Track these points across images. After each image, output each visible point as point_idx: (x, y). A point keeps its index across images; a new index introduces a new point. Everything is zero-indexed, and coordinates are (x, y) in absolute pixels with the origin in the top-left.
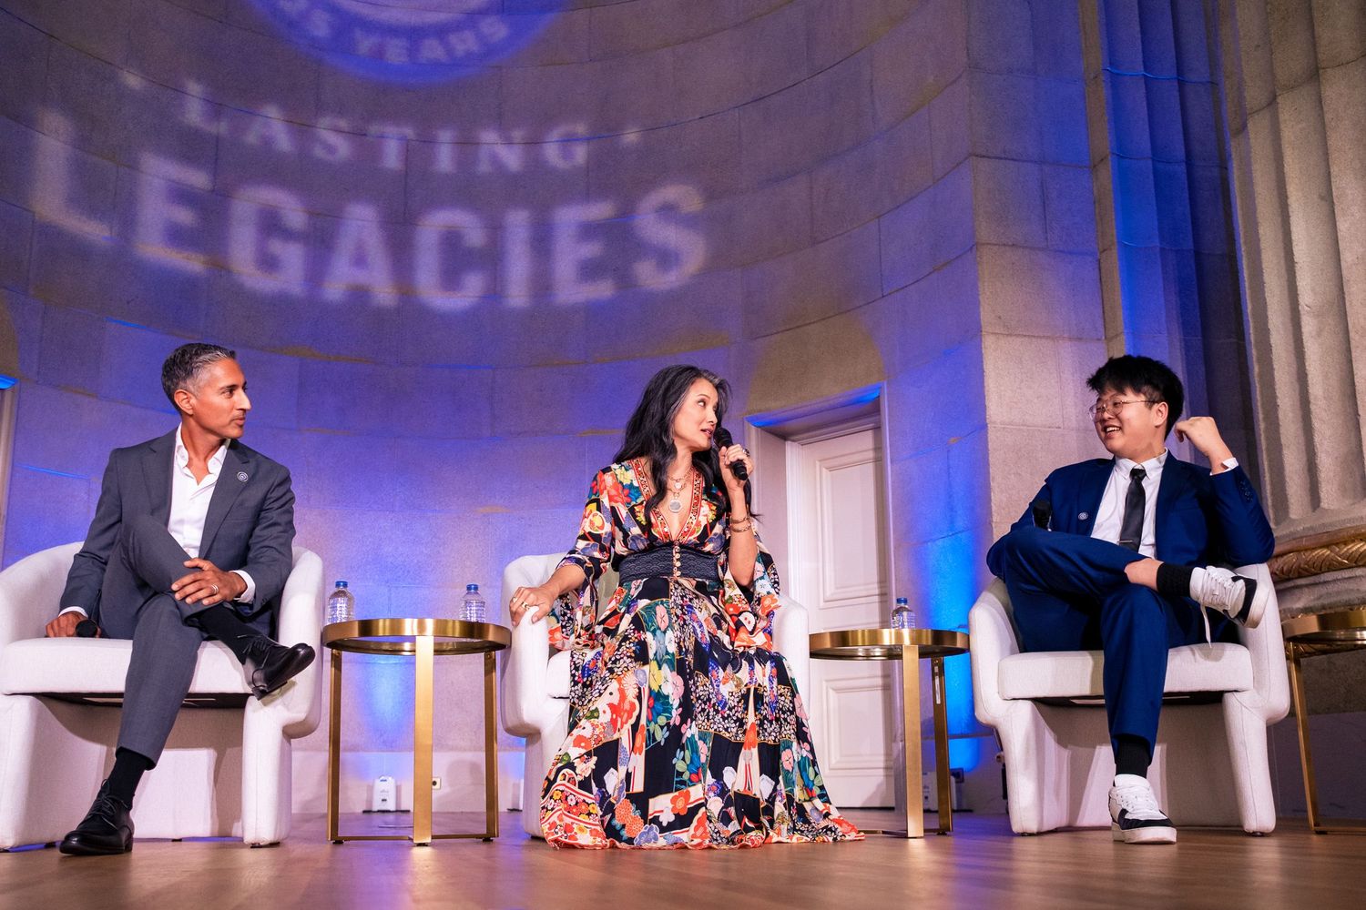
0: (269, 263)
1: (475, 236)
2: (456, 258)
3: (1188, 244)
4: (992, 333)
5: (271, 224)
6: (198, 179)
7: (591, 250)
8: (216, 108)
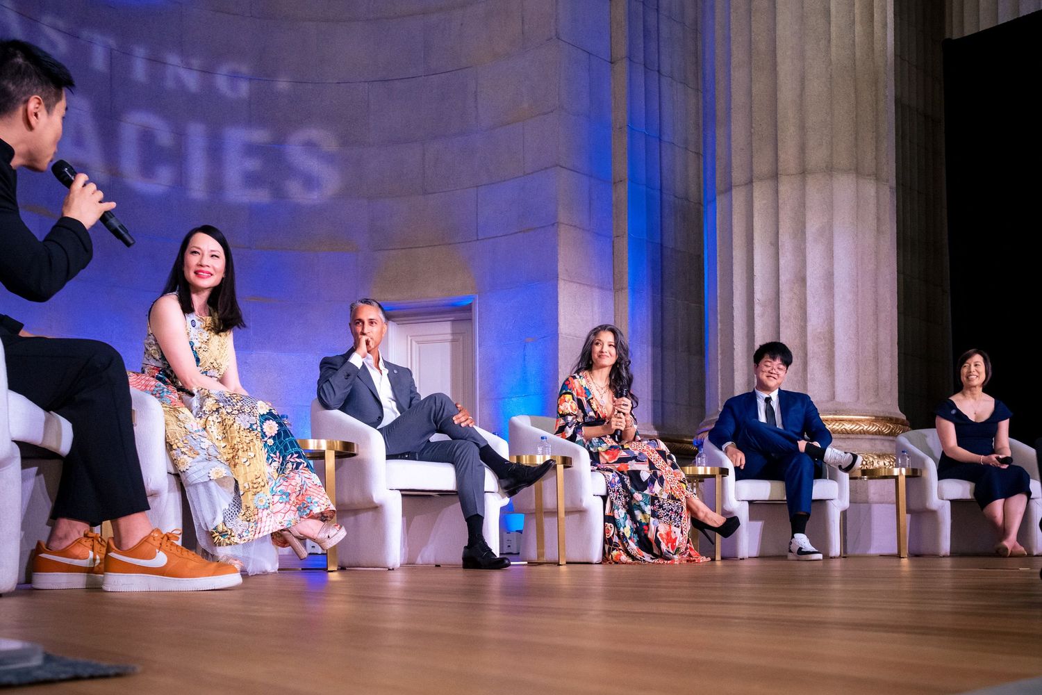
1: (165, 137)
2: (151, 153)
3: (658, 241)
4: (564, 280)
7: (252, 164)
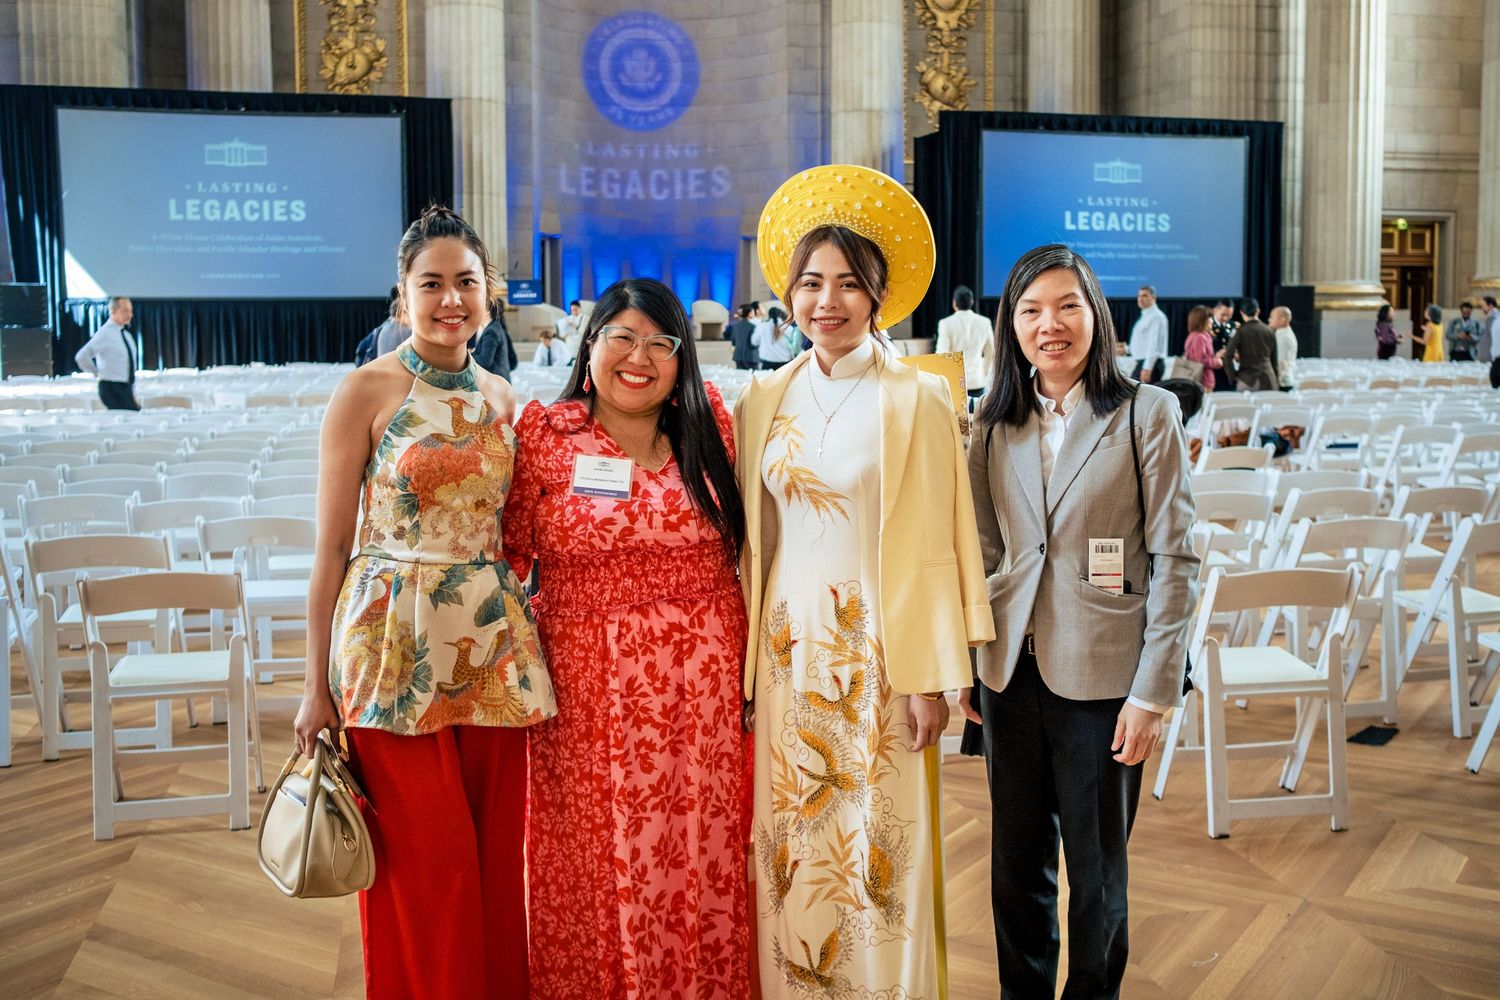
0: (611, 190)
1: (666, 177)
2: (661, 184)
5: (611, 179)
6: (592, 169)
7: (698, 183)
8: (596, 148)
